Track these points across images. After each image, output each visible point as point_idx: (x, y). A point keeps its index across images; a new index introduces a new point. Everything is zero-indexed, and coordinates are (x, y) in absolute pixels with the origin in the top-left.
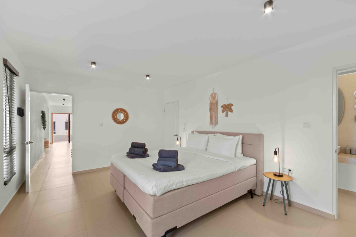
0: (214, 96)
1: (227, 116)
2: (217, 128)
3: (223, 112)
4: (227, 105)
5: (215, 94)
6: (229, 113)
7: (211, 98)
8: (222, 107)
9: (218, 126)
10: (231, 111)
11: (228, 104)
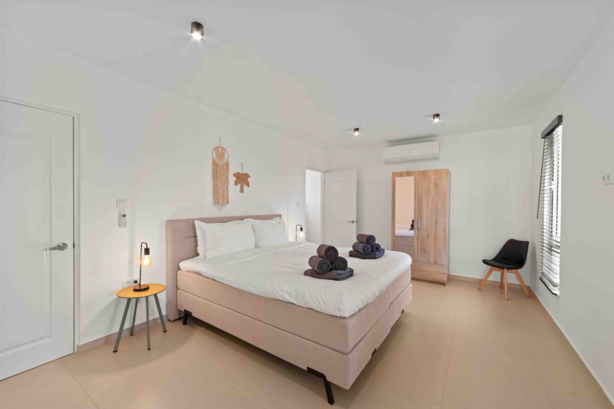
0: (220, 152)
1: (242, 191)
2: (227, 211)
3: (236, 183)
4: (242, 174)
5: (224, 149)
6: (245, 187)
7: (214, 154)
8: (235, 175)
9: (228, 206)
10: (248, 185)
11: (244, 173)
